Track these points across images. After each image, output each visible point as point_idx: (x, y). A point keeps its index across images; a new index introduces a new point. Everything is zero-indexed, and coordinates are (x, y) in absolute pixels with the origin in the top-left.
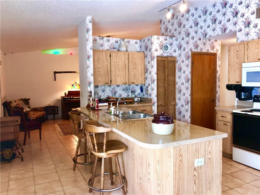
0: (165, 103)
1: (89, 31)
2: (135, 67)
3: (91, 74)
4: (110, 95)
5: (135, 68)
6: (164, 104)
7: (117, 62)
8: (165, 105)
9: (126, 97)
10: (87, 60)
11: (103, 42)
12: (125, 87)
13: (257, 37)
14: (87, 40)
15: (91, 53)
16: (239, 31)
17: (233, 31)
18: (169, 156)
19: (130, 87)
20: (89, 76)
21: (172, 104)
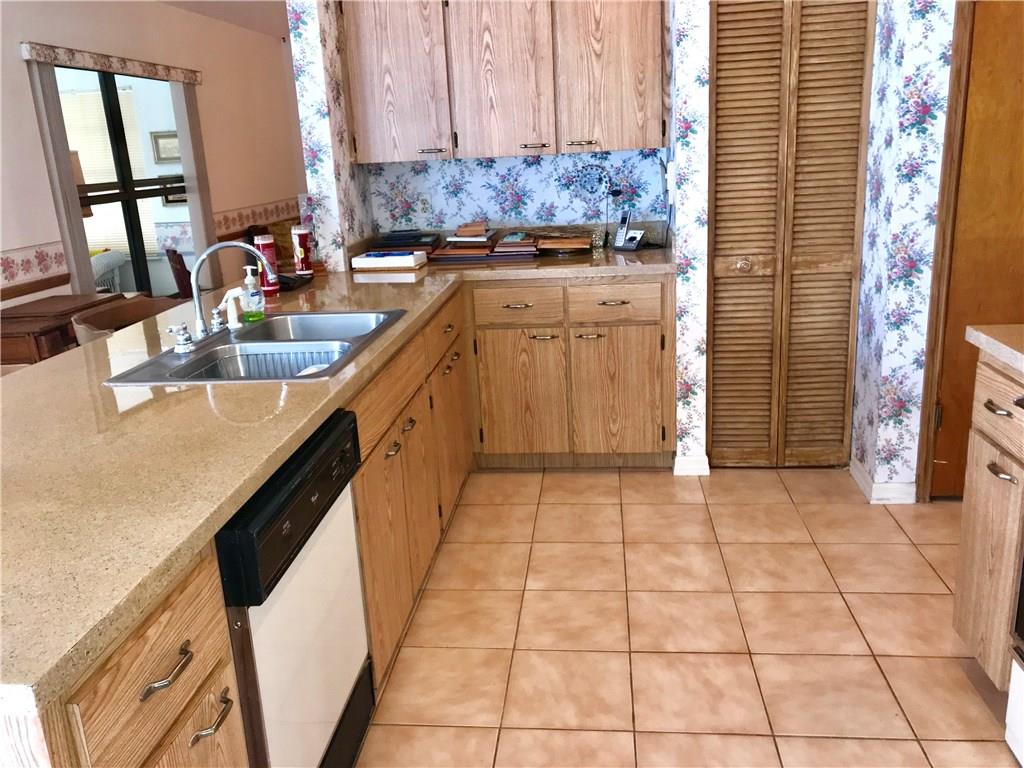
0: (775, 261)
2: (597, 47)
3: (314, 110)
4: (493, 211)
6: (768, 271)
7: (487, 29)
8: (773, 276)
9: (581, 221)
12: (575, 165)
19: (606, 164)
20: (307, 118)
21: (825, 267)
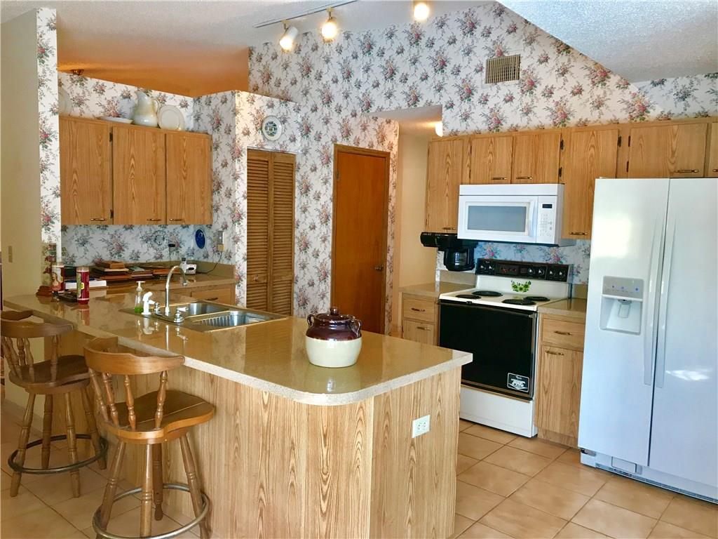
0: (267, 276)
1: (48, 54)
2: (184, 174)
3: (51, 192)
4: (106, 257)
5: (185, 178)
6: (265, 281)
7: (133, 157)
8: (267, 283)
9: (153, 260)
10: (41, 147)
11: (84, 93)
12: (151, 230)
13: (487, 127)
14: (41, 83)
15: (53, 124)
16: (448, 108)
17: (433, 104)
18: (360, 419)
19: (166, 230)
20: (45, 196)
21: (284, 278)
